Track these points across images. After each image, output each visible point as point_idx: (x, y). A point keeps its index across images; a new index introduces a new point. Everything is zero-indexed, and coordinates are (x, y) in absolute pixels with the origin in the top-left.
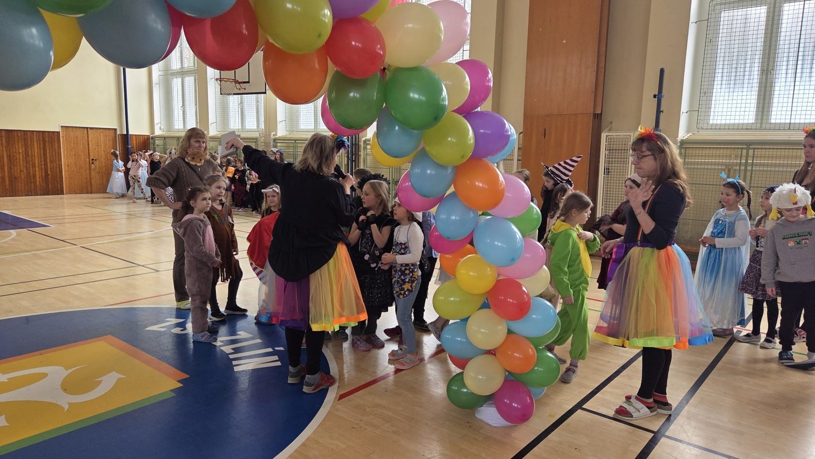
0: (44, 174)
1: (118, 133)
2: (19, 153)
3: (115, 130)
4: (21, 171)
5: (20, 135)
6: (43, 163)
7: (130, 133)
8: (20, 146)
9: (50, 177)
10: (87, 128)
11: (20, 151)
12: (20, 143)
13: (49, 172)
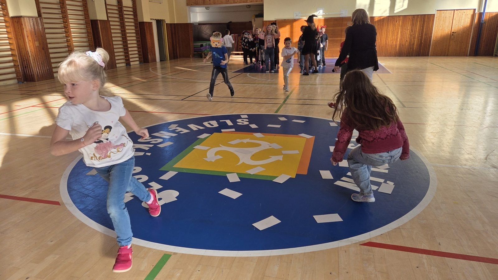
0: (419, 43)
1: (476, 11)
2: (408, 29)
3: (475, 10)
4: (407, 41)
5: (410, 18)
6: (420, 36)
7: (486, 11)
8: (409, 25)
9: (422, 44)
10: (454, 10)
11: (409, 28)
12: (409, 23)
13: (423, 42)
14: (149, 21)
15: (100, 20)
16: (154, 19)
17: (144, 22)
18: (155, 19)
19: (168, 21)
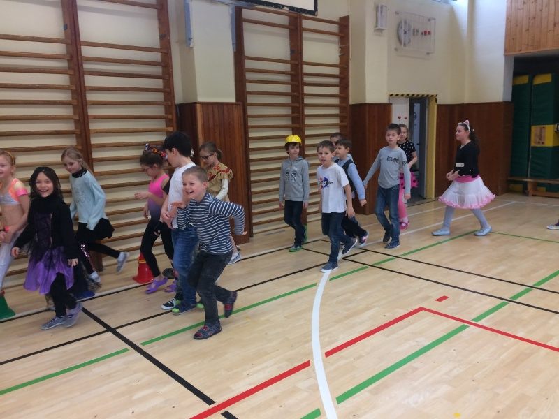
14: (384, 100)
15: (204, 104)
16: (402, 95)
17: (365, 104)
18: (408, 95)
19: (446, 98)
